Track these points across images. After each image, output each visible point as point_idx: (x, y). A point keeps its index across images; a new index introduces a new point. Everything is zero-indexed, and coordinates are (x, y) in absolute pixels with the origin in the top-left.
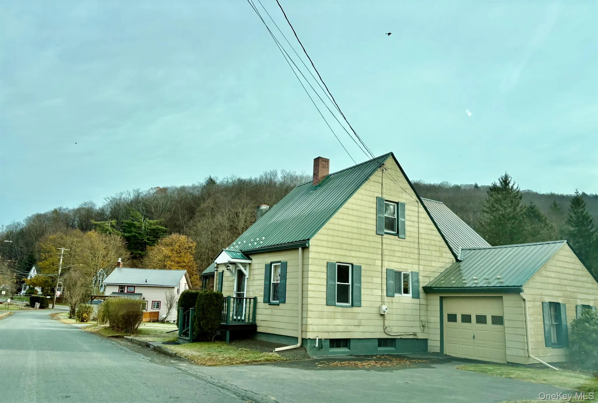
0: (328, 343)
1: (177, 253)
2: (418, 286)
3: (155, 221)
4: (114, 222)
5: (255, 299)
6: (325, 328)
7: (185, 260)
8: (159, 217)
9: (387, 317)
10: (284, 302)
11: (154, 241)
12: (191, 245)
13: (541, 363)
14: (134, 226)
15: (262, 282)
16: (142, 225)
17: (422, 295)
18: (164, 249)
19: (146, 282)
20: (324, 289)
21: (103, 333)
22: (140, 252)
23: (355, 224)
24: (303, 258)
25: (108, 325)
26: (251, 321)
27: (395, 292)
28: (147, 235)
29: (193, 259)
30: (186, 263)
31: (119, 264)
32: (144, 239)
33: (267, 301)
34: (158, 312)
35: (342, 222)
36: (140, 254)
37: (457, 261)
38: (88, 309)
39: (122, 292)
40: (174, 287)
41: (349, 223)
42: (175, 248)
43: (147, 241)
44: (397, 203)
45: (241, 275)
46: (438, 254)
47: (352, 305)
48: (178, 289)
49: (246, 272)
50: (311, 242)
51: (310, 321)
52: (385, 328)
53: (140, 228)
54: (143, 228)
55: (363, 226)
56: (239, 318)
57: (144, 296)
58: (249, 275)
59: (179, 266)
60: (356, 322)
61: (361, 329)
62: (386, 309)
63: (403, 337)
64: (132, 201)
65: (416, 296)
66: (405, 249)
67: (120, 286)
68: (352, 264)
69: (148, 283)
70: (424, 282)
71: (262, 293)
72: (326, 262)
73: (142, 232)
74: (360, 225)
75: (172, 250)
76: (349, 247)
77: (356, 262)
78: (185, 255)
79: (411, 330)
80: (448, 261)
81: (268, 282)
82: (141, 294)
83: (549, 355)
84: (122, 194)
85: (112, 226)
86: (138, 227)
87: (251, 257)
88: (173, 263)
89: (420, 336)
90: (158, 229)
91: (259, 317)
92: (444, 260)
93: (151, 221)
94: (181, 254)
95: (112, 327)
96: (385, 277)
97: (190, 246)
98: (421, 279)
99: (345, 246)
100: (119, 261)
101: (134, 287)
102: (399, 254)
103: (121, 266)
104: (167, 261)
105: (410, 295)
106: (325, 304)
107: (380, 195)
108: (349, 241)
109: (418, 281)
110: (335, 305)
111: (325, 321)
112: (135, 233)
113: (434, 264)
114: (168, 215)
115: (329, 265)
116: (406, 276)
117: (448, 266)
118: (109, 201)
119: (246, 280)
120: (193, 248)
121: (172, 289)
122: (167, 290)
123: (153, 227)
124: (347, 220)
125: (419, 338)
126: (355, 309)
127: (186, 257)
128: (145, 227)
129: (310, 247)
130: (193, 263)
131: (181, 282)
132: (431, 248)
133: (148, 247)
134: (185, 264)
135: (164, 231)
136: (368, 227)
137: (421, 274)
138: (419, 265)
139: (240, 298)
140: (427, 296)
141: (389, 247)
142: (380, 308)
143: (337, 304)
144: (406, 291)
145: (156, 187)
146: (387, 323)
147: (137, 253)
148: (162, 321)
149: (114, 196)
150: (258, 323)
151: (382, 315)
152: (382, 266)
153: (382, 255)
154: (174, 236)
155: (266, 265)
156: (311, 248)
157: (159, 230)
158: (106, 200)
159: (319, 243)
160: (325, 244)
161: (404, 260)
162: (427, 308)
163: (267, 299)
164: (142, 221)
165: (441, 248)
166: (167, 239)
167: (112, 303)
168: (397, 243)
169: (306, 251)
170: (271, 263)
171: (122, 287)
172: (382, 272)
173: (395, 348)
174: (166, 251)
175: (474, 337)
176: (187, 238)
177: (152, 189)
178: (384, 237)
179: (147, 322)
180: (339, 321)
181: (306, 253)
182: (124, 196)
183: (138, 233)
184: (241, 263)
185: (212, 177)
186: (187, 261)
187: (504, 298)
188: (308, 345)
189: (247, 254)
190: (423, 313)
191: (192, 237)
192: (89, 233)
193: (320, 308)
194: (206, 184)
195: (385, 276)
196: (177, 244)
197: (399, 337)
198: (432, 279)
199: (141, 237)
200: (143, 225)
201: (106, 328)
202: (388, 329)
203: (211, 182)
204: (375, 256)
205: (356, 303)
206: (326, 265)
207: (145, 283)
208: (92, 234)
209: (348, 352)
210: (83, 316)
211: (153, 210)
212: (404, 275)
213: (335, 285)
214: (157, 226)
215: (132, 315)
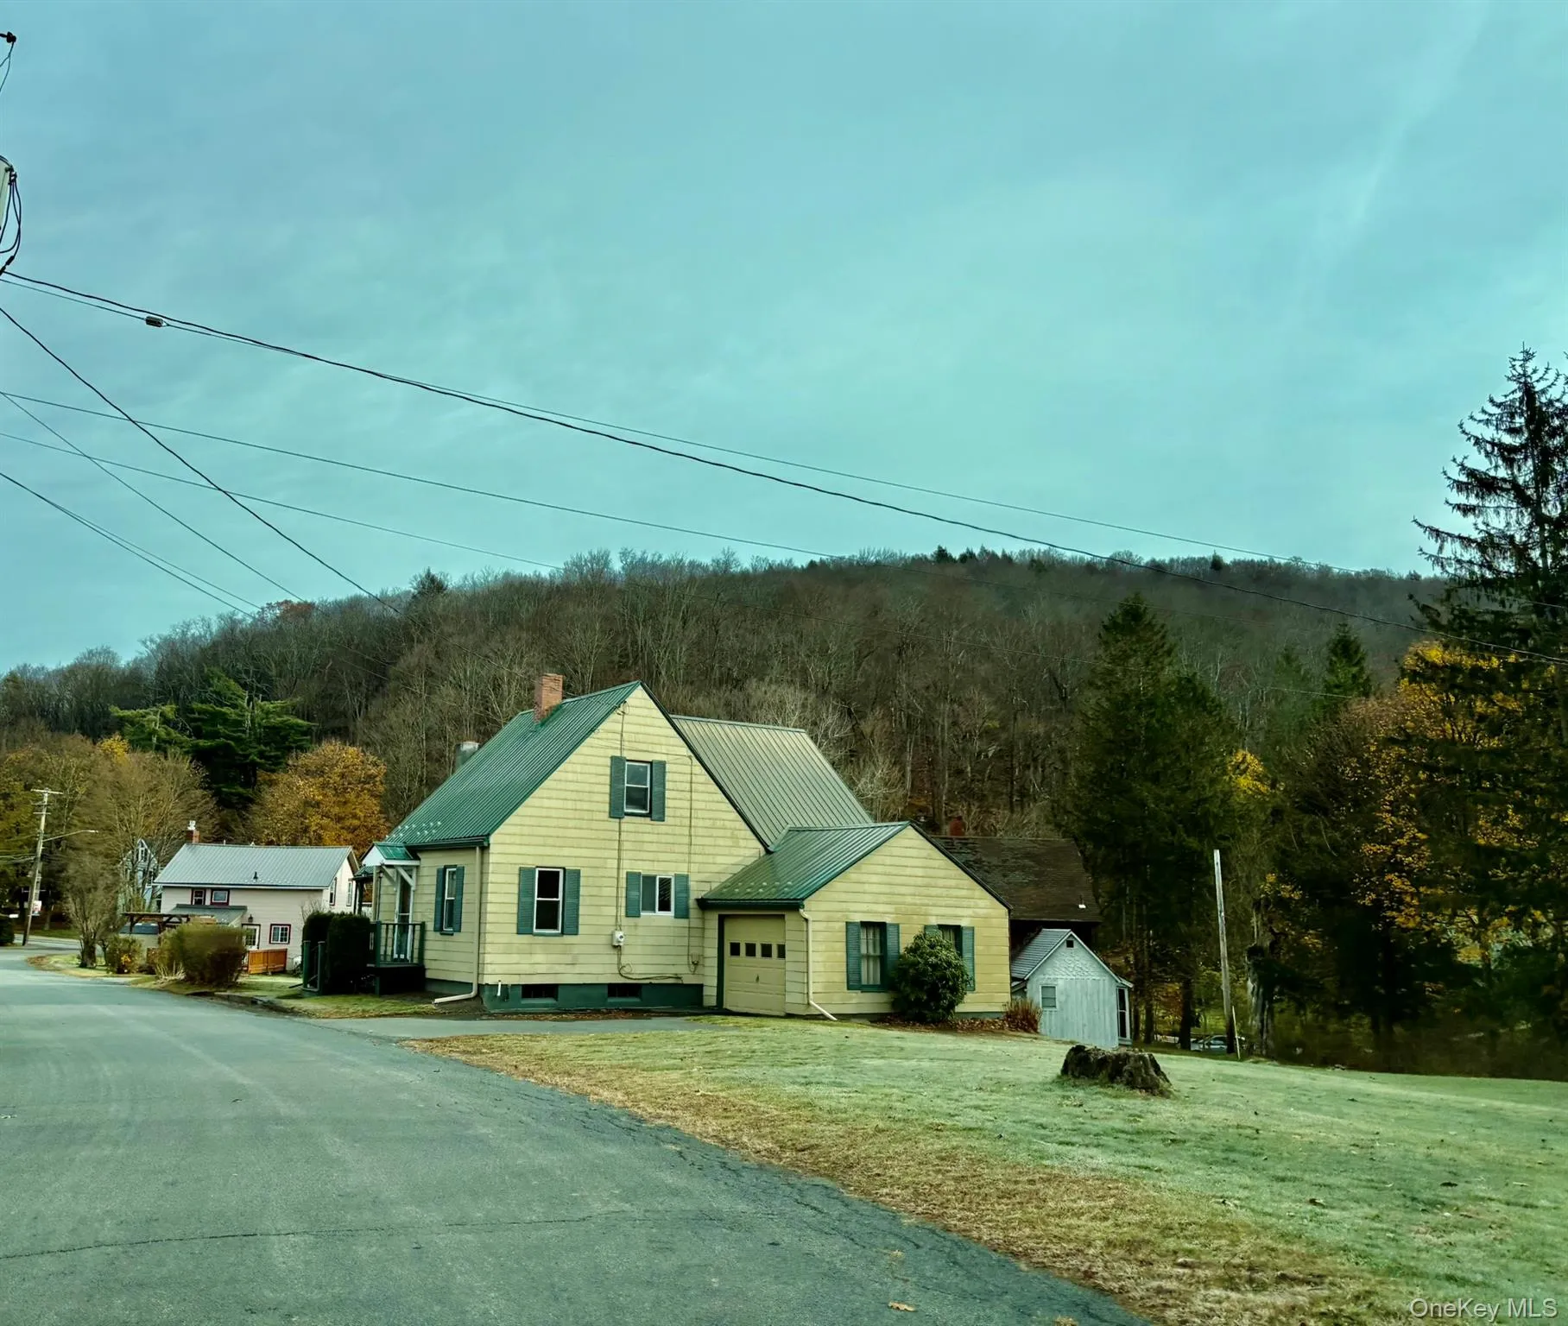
0: (519, 991)
1: (337, 795)
2: (687, 898)
3: (279, 703)
4: (169, 709)
5: (423, 925)
6: (515, 969)
7: (358, 811)
8: (290, 692)
9: (625, 950)
10: (460, 931)
11: (277, 757)
12: (373, 771)
13: (822, 1015)
14: (225, 719)
15: (433, 898)
16: (243, 716)
17: (694, 912)
18: (301, 783)
19: (256, 878)
20: (515, 909)
21: (175, 990)
22: (241, 790)
23: (570, 805)
24: (482, 863)
25: (181, 976)
26: (415, 961)
27: (644, 909)
28: (259, 741)
29: (378, 808)
30: (359, 819)
31: (189, 836)
32: (250, 754)
33: (439, 929)
34: (285, 952)
35: (546, 803)
36: (240, 795)
37: (768, 852)
38: (131, 944)
39: (199, 903)
40: (321, 890)
41: (560, 804)
42: (331, 781)
43: (258, 760)
44: (651, 763)
45: (405, 888)
46: (729, 842)
47: (563, 933)
48: (331, 894)
49: (411, 882)
50: (492, 839)
51: (488, 958)
52: (620, 967)
53: (238, 723)
54: (248, 723)
55: (586, 806)
56: (402, 956)
57: (251, 911)
58: (417, 885)
59: (342, 828)
60: (568, 959)
61: (577, 969)
62: (621, 937)
63: (653, 981)
64: (215, 644)
65: (683, 913)
66: (664, 839)
67: (193, 889)
68: (564, 869)
69: (261, 881)
70: (697, 891)
71: (432, 916)
72: (518, 867)
73: (244, 736)
74: (579, 805)
75: (324, 786)
76: (559, 842)
77: (570, 865)
78: (357, 797)
79: (672, 971)
80: (748, 853)
81: (440, 899)
82: (243, 909)
83: (854, 1001)
84: (188, 626)
85: (166, 721)
86: (235, 721)
87: (420, 855)
88: (325, 821)
89: (689, 979)
90: (288, 725)
91: (428, 955)
92: (742, 852)
93: (269, 706)
94: (347, 795)
95: (190, 979)
96: (625, 885)
97: (370, 773)
98: (692, 885)
99: (550, 841)
100: (190, 828)
101: (228, 890)
102: (654, 847)
103: (195, 840)
104: (311, 816)
105: (671, 914)
106: (515, 931)
107: (618, 754)
108: (560, 832)
109: (687, 889)
110: (531, 933)
111: (515, 958)
112: (227, 737)
113: (719, 860)
114: (315, 687)
115: (525, 873)
116: (665, 883)
117: (749, 862)
118: (154, 646)
119: (412, 893)
120: (378, 779)
121: (316, 894)
122: (304, 897)
123: (275, 720)
124: (557, 799)
125: (685, 982)
126: (568, 939)
127: (360, 804)
128: (252, 721)
129: (491, 846)
130: (379, 818)
131: (338, 875)
132: (715, 833)
133: (262, 775)
134: (356, 822)
135: (305, 729)
136: (594, 807)
137: (692, 878)
138: (689, 862)
139: (404, 925)
140: (703, 914)
141: (632, 837)
142: (612, 935)
143: (535, 931)
144: (665, 906)
145: (281, 601)
146: (624, 960)
147: (232, 794)
148: (294, 971)
149: (166, 632)
150: (427, 964)
151: (615, 947)
152: (618, 869)
153: (619, 850)
154: (330, 748)
155: (438, 871)
156: (493, 849)
157: (292, 727)
158: (147, 647)
159: (508, 839)
160: (517, 840)
161: (662, 856)
162: (703, 933)
163: (438, 926)
164: (245, 705)
165: (736, 832)
166: (309, 759)
167: (190, 935)
168: (648, 828)
169: (486, 852)
170: (446, 867)
171: (198, 892)
172: (618, 879)
173: (641, 998)
174: (307, 788)
175: (758, 979)
176: (363, 751)
177: (270, 606)
178: (623, 820)
179: (258, 974)
180: (539, 958)
181: (485, 856)
182: (195, 631)
183: (233, 739)
184: (403, 866)
185: (433, 572)
186: (362, 815)
187: (786, 918)
188: (486, 994)
189: (414, 851)
190: (694, 941)
191: (376, 750)
192: (107, 743)
193: (505, 939)
194: (419, 593)
195: (623, 883)
196: (337, 770)
197: (647, 981)
198: (715, 886)
199: (242, 750)
200: (248, 715)
201: (178, 982)
202: (627, 969)
203: (432, 586)
204: (606, 854)
205: (572, 928)
206: (517, 872)
207: (254, 882)
208: (114, 745)
209: (553, 1006)
210: (120, 960)
211: (274, 672)
212: (662, 880)
213: (533, 903)
214: (285, 718)
215: (228, 955)
